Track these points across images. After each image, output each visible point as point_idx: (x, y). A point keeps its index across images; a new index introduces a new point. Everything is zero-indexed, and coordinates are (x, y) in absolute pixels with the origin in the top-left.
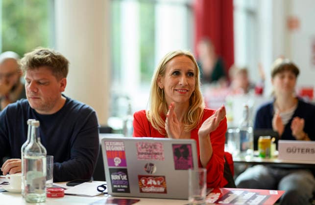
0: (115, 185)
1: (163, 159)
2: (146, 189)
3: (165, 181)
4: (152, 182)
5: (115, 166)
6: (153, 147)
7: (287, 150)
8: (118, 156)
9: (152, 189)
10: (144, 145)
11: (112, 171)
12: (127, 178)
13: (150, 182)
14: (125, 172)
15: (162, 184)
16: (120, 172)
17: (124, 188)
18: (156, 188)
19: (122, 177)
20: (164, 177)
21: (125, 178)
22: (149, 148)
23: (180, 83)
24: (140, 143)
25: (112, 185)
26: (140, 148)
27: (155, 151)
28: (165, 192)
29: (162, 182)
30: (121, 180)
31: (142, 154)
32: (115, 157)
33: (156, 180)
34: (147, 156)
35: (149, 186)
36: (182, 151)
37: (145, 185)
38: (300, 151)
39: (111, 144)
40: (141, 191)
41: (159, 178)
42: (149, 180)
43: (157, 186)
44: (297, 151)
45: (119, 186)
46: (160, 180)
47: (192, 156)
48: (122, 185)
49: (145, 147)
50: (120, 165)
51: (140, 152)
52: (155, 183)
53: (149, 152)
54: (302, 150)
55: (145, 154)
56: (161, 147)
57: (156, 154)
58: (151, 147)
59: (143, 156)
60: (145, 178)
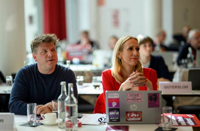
0: (111, 117)
1: (142, 102)
2: (130, 119)
3: (141, 114)
4: (134, 115)
5: (112, 107)
6: (137, 96)
7: (165, 87)
8: (115, 101)
9: (133, 119)
10: (131, 95)
11: (110, 110)
12: (119, 113)
13: (132, 115)
14: (118, 110)
15: (139, 116)
16: (115, 110)
17: (117, 119)
18: (136, 118)
19: (116, 113)
20: (141, 112)
21: (118, 113)
22: (134, 96)
23: (133, 54)
24: (129, 94)
25: (110, 118)
26: (129, 97)
27: (138, 98)
28: (141, 120)
29: (139, 115)
30: (115, 115)
31: (130, 99)
32: (113, 102)
33: (136, 114)
34: (132, 101)
35: (132, 117)
36: (154, 97)
37: (129, 117)
38: (172, 87)
39: (111, 95)
40: (127, 120)
41: (138, 113)
42: (132, 114)
43: (137, 117)
44: (170, 87)
45: (114, 118)
46: (139, 114)
47: (159, 100)
48: (116, 117)
49: (132, 96)
50: (116, 106)
51: (128, 98)
52: (135, 115)
53: (134, 98)
54: (173, 87)
55: (132, 99)
56: (141, 95)
57: (138, 99)
58: (135, 96)
59: (130, 101)
60: (130, 113)
